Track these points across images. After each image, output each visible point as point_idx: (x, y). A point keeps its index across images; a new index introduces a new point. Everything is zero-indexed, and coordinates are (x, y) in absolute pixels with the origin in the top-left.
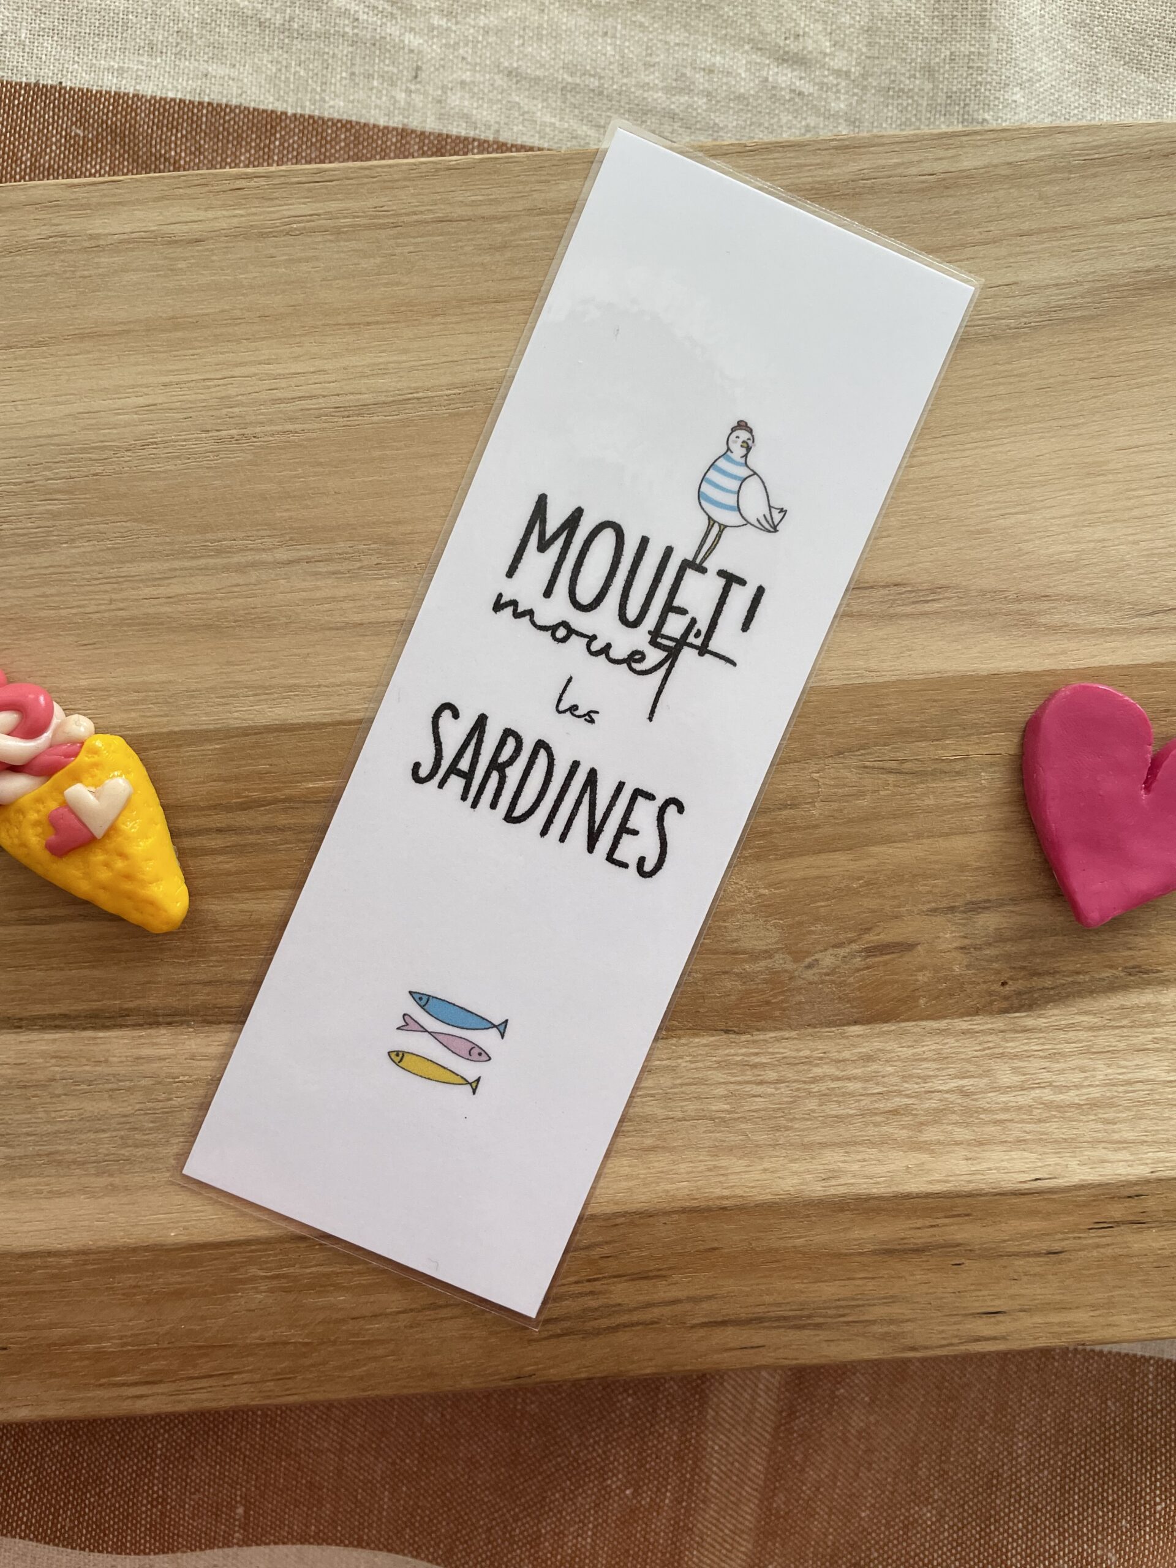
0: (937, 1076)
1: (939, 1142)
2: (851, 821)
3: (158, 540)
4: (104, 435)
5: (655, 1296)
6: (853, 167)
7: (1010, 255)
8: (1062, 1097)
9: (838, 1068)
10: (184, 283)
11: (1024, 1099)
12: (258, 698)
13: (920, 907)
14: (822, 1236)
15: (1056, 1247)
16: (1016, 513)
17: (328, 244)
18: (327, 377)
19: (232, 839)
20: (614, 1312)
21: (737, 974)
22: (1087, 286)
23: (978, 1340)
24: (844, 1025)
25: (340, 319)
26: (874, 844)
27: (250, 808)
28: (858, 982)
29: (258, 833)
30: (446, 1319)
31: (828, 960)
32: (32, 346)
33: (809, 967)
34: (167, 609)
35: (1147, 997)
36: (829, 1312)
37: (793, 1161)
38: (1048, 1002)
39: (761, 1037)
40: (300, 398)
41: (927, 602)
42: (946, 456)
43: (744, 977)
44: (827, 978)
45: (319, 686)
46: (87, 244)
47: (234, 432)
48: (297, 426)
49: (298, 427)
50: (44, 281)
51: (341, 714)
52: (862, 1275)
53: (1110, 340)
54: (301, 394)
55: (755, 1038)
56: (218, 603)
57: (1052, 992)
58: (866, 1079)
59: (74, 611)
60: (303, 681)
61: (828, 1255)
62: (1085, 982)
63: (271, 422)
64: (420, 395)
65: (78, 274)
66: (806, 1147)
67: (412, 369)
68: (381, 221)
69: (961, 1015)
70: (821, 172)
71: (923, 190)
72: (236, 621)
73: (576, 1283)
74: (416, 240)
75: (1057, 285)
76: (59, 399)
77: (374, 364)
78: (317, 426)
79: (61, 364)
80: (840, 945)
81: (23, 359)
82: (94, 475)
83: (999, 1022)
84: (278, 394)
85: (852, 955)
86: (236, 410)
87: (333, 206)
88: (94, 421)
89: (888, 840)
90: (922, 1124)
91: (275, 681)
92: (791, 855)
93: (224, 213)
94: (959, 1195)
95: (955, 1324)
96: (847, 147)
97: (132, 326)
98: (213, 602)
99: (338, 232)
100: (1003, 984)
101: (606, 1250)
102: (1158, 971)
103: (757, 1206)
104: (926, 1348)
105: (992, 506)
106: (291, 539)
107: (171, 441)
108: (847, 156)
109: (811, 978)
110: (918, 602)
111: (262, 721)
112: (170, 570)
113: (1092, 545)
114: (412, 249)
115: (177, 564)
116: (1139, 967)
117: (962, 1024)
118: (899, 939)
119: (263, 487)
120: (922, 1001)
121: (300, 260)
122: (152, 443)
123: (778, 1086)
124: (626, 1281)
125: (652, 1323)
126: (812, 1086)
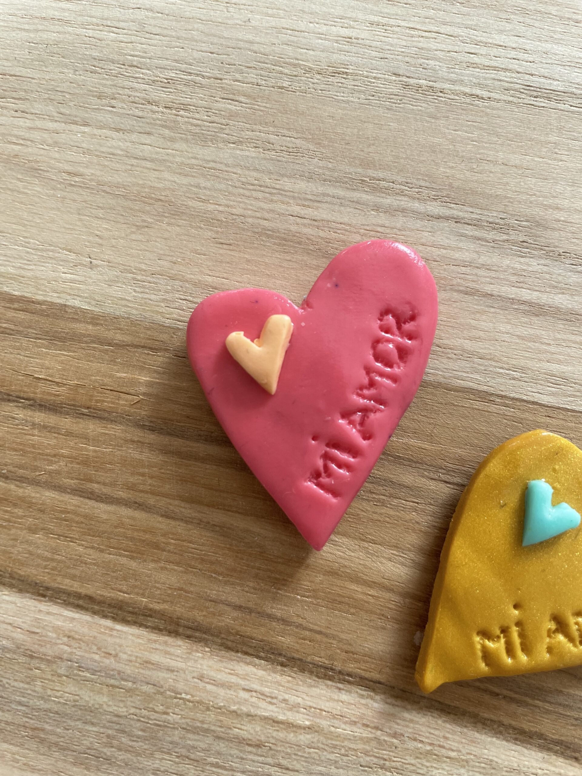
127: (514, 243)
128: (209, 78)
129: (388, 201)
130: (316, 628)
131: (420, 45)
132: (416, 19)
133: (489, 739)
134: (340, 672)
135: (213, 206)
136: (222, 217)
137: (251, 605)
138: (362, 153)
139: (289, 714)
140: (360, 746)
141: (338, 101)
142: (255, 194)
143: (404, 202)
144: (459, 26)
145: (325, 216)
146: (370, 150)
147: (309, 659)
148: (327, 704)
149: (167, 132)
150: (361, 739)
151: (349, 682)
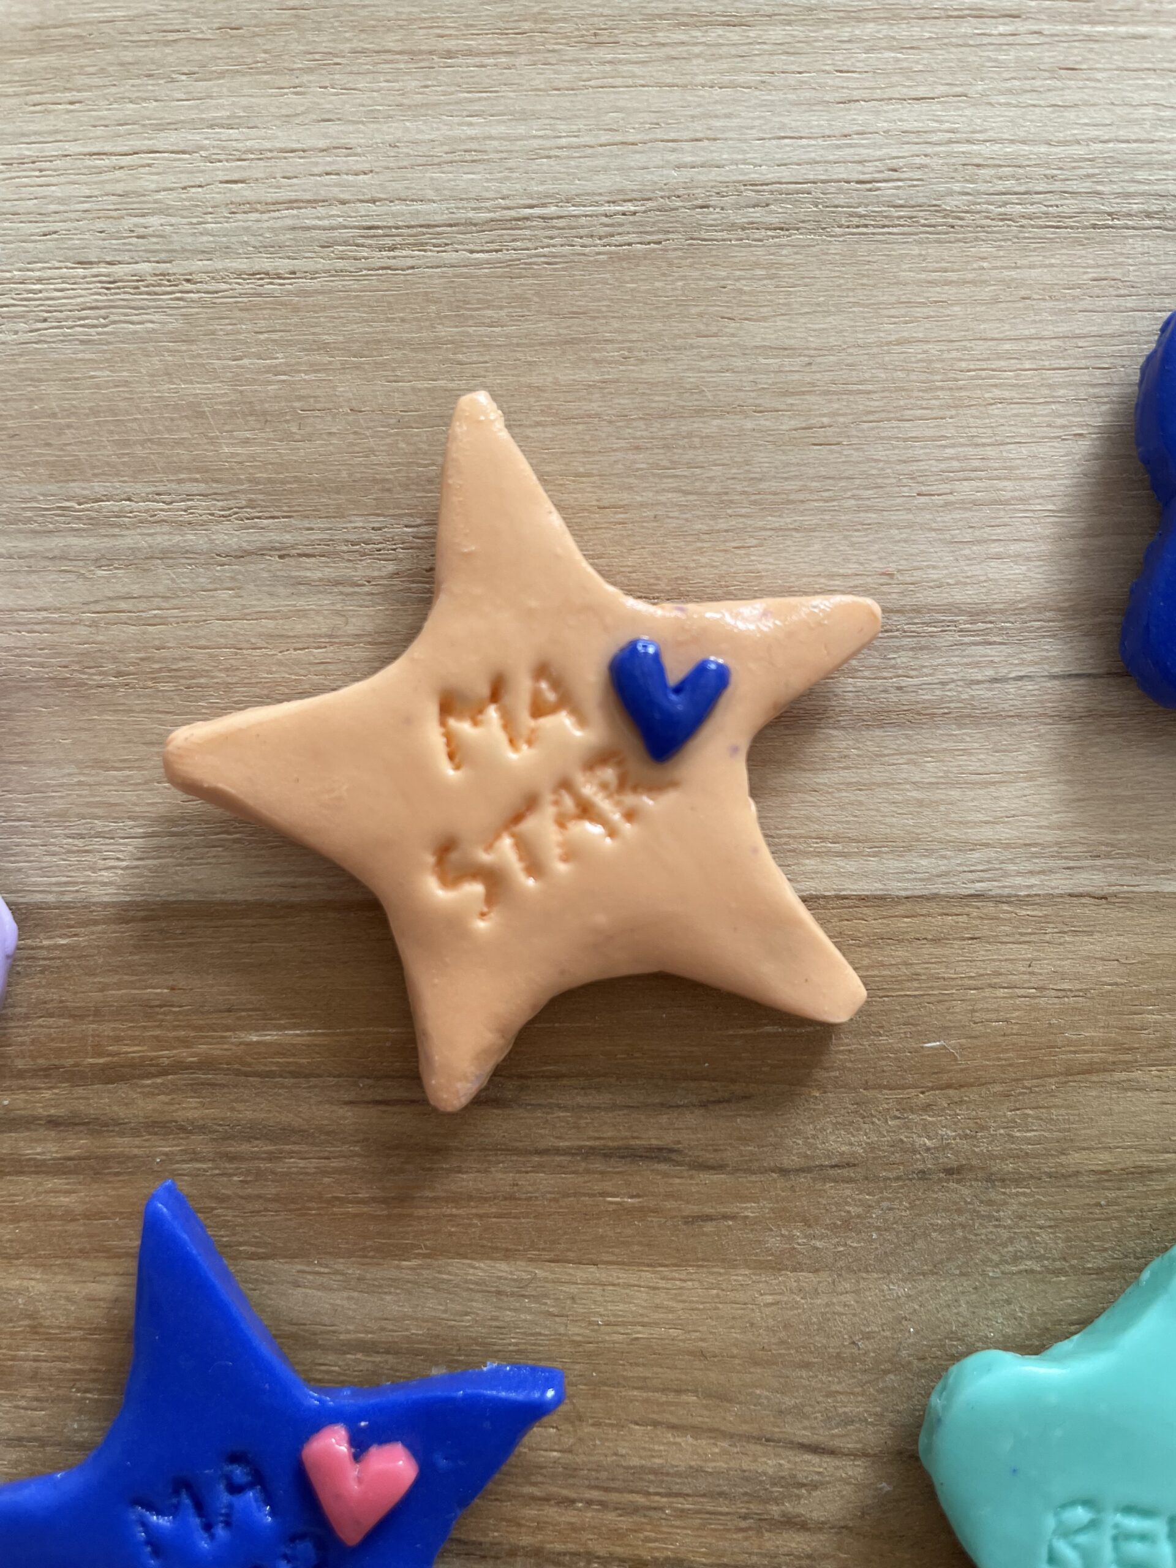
19: (79, 1144)
25: (391, 41)
27: (121, 1078)
29: (135, 1132)
40: (291, 203)
47: (145, 267)
48: (279, 262)
49: (283, 265)
54: (293, 195)
63: (227, 251)
64: (552, 210)
67: (535, 155)
72: (118, 674)
78: (322, 264)
86: (154, 221)
106: (251, 504)
119: (198, 389)
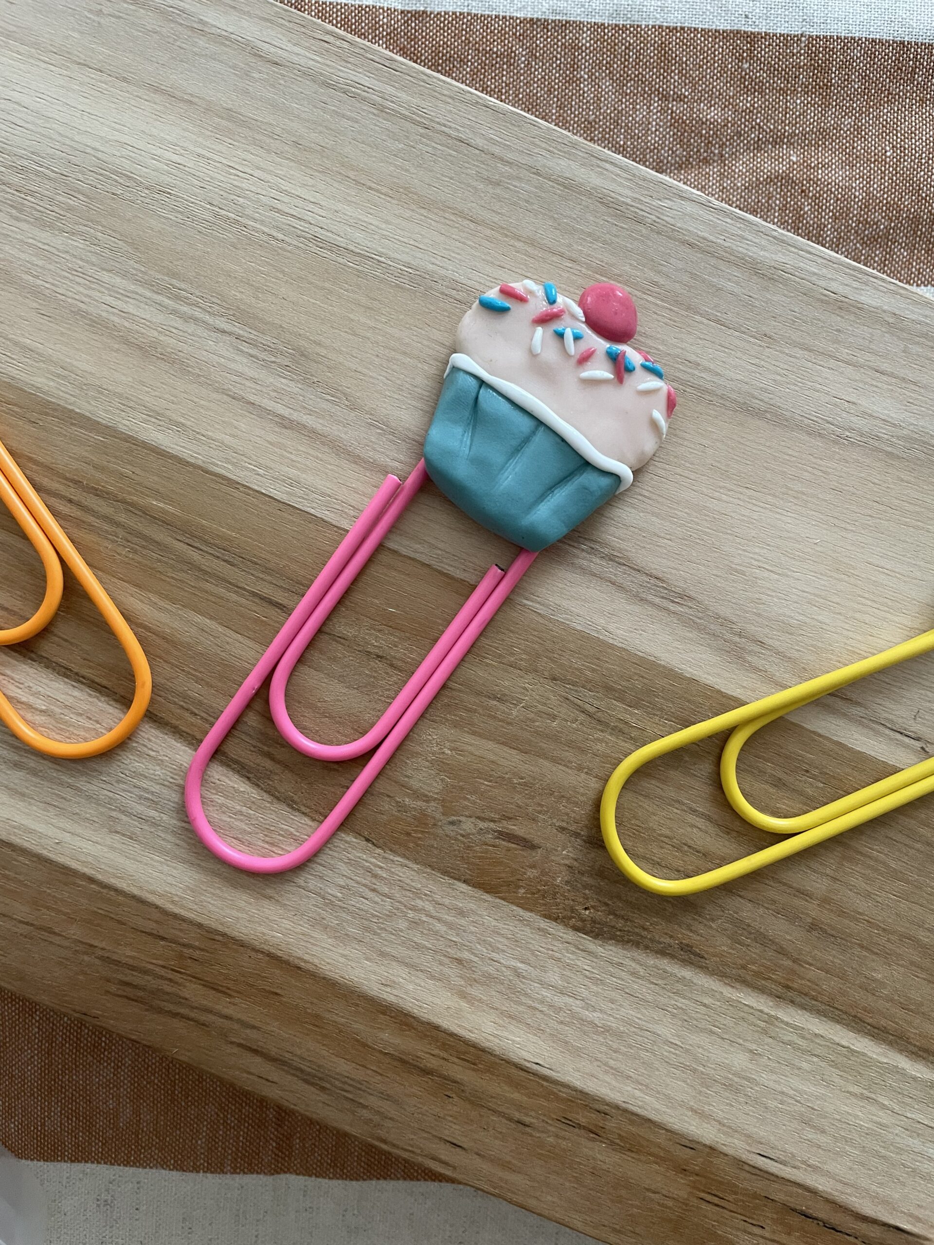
0: (503, 951)
1: (480, 1000)
2: (536, 732)
3: (136, 266)
4: (136, 169)
5: (217, 1007)
6: (780, 257)
7: (862, 381)
8: (587, 1013)
9: (434, 907)
10: (251, 89)
11: (560, 1001)
12: (149, 418)
13: (555, 821)
14: (359, 1026)
15: (527, 1120)
16: (771, 571)
17: (371, 116)
18: (321, 212)
20: (180, 1002)
21: (397, 802)
22: (905, 432)
23: (434, 1158)
24: (455, 879)
26: (547, 758)
28: (481, 852)
30: (55, 944)
31: (468, 825)
32: (117, 78)
33: (452, 823)
34: (116, 319)
35: (687, 973)
36: (337, 1083)
37: (367, 959)
38: (611, 939)
39: (391, 857)
41: (673, 602)
42: (741, 503)
43: (401, 807)
44: (461, 838)
45: (198, 433)
46: (195, 26)
50: (152, 36)
51: (204, 462)
52: (374, 1068)
53: (902, 480)
55: (386, 855)
56: (156, 334)
57: (618, 933)
58: (450, 926)
59: (47, 285)
60: (189, 423)
61: (357, 1041)
62: (646, 938)
65: (178, 43)
66: (383, 954)
68: (418, 119)
69: (545, 916)
70: (755, 249)
71: (822, 301)
73: (164, 967)
74: (436, 146)
75: (884, 420)
76: (117, 126)
77: (359, 219)
79: (133, 102)
80: (482, 819)
81: (106, 84)
82: (113, 194)
83: (570, 935)
84: (279, 206)
85: (488, 831)
87: (390, 90)
88: (133, 155)
89: (555, 760)
90: (475, 980)
91: (168, 413)
92: (480, 736)
93: (307, 54)
94: (474, 1046)
95: (425, 1139)
96: (783, 241)
97: (196, 100)
98: (152, 331)
99: (382, 109)
100: (586, 909)
101: (197, 954)
102: (703, 957)
103: (324, 978)
104: (394, 1145)
105: (756, 557)
107: (182, 198)
108: (780, 249)
109: (448, 833)
110: (666, 598)
111: (143, 436)
112: (133, 292)
113: (815, 623)
114: (430, 149)
115: (141, 290)
116: (692, 947)
117: (544, 924)
118: (527, 837)
120: (522, 891)
121: (343, 116)
122: (169, 193)
123: (384, 898)
124: (200, 984)
125: (203, 1025)
126: (410, 912)
127: (280, 366)
128: (57, 173)
129: (185, 309)
130: (66, 637)
131: (235, 183)
132: (235, 159)
133: (183, 748)
134: (77, 674)
135: (42, 282)
136: (47, 292)
137: (15, 609)
138: (170, 264)
139: (31, 698)
140: (82, 733)
141: (160, 216)
142: (78, 279)
143: (198, 313)
144: (270, 172)
145: (131, 311)
146: (178, 263)
147: (54, 659)
148: (63, 696)
149: (14, 211)
150: (84, 728)
151: (82, 683)
